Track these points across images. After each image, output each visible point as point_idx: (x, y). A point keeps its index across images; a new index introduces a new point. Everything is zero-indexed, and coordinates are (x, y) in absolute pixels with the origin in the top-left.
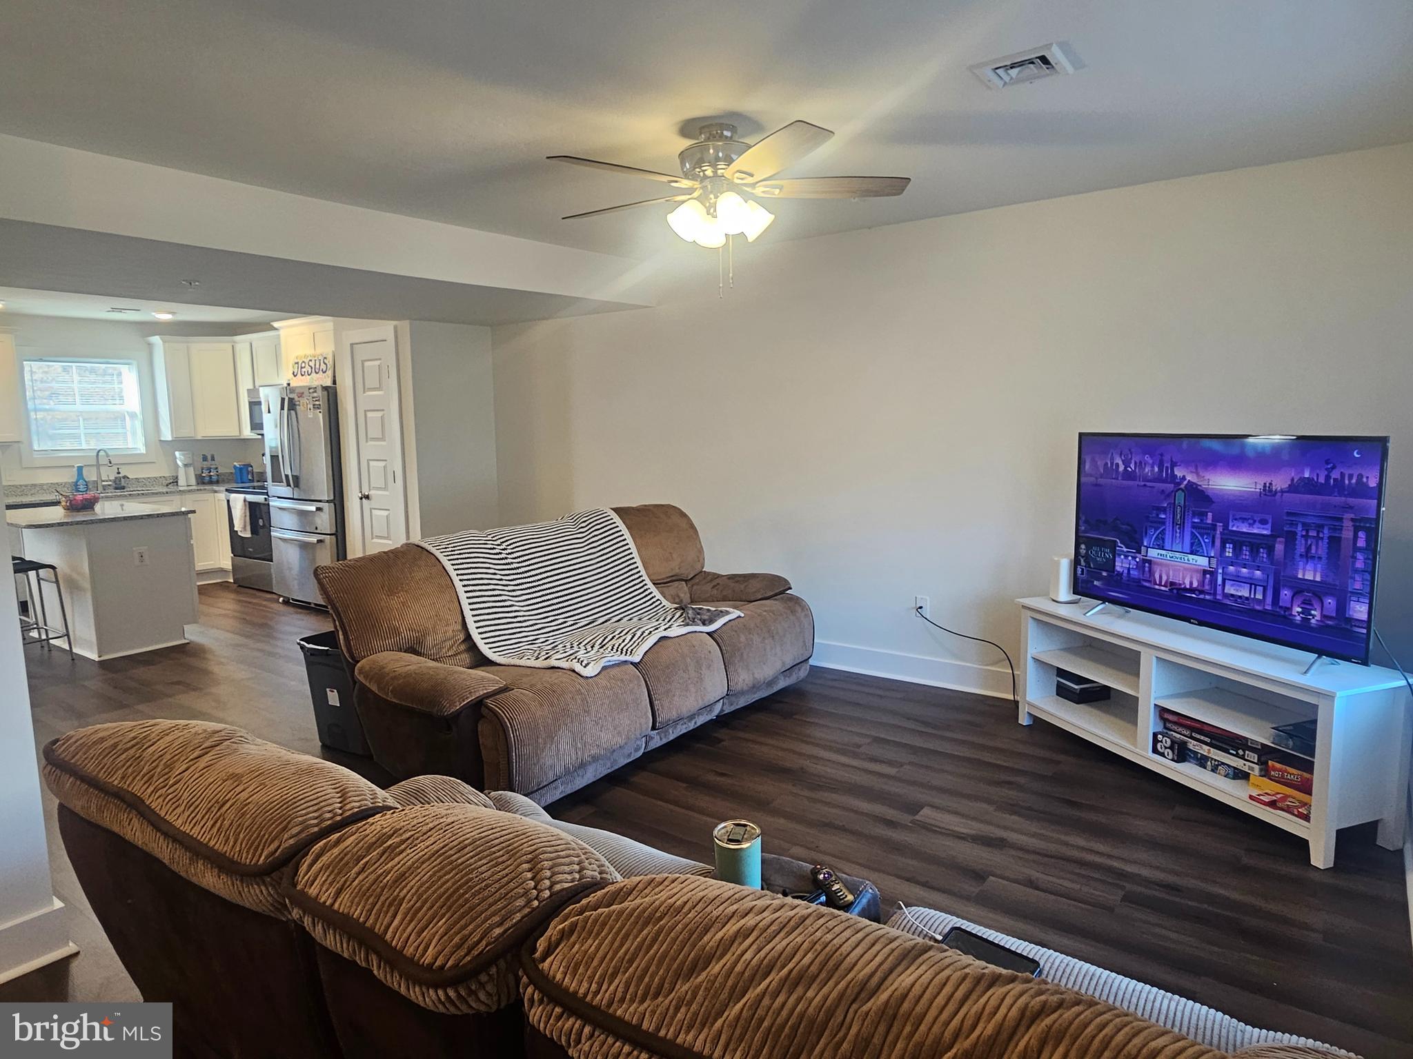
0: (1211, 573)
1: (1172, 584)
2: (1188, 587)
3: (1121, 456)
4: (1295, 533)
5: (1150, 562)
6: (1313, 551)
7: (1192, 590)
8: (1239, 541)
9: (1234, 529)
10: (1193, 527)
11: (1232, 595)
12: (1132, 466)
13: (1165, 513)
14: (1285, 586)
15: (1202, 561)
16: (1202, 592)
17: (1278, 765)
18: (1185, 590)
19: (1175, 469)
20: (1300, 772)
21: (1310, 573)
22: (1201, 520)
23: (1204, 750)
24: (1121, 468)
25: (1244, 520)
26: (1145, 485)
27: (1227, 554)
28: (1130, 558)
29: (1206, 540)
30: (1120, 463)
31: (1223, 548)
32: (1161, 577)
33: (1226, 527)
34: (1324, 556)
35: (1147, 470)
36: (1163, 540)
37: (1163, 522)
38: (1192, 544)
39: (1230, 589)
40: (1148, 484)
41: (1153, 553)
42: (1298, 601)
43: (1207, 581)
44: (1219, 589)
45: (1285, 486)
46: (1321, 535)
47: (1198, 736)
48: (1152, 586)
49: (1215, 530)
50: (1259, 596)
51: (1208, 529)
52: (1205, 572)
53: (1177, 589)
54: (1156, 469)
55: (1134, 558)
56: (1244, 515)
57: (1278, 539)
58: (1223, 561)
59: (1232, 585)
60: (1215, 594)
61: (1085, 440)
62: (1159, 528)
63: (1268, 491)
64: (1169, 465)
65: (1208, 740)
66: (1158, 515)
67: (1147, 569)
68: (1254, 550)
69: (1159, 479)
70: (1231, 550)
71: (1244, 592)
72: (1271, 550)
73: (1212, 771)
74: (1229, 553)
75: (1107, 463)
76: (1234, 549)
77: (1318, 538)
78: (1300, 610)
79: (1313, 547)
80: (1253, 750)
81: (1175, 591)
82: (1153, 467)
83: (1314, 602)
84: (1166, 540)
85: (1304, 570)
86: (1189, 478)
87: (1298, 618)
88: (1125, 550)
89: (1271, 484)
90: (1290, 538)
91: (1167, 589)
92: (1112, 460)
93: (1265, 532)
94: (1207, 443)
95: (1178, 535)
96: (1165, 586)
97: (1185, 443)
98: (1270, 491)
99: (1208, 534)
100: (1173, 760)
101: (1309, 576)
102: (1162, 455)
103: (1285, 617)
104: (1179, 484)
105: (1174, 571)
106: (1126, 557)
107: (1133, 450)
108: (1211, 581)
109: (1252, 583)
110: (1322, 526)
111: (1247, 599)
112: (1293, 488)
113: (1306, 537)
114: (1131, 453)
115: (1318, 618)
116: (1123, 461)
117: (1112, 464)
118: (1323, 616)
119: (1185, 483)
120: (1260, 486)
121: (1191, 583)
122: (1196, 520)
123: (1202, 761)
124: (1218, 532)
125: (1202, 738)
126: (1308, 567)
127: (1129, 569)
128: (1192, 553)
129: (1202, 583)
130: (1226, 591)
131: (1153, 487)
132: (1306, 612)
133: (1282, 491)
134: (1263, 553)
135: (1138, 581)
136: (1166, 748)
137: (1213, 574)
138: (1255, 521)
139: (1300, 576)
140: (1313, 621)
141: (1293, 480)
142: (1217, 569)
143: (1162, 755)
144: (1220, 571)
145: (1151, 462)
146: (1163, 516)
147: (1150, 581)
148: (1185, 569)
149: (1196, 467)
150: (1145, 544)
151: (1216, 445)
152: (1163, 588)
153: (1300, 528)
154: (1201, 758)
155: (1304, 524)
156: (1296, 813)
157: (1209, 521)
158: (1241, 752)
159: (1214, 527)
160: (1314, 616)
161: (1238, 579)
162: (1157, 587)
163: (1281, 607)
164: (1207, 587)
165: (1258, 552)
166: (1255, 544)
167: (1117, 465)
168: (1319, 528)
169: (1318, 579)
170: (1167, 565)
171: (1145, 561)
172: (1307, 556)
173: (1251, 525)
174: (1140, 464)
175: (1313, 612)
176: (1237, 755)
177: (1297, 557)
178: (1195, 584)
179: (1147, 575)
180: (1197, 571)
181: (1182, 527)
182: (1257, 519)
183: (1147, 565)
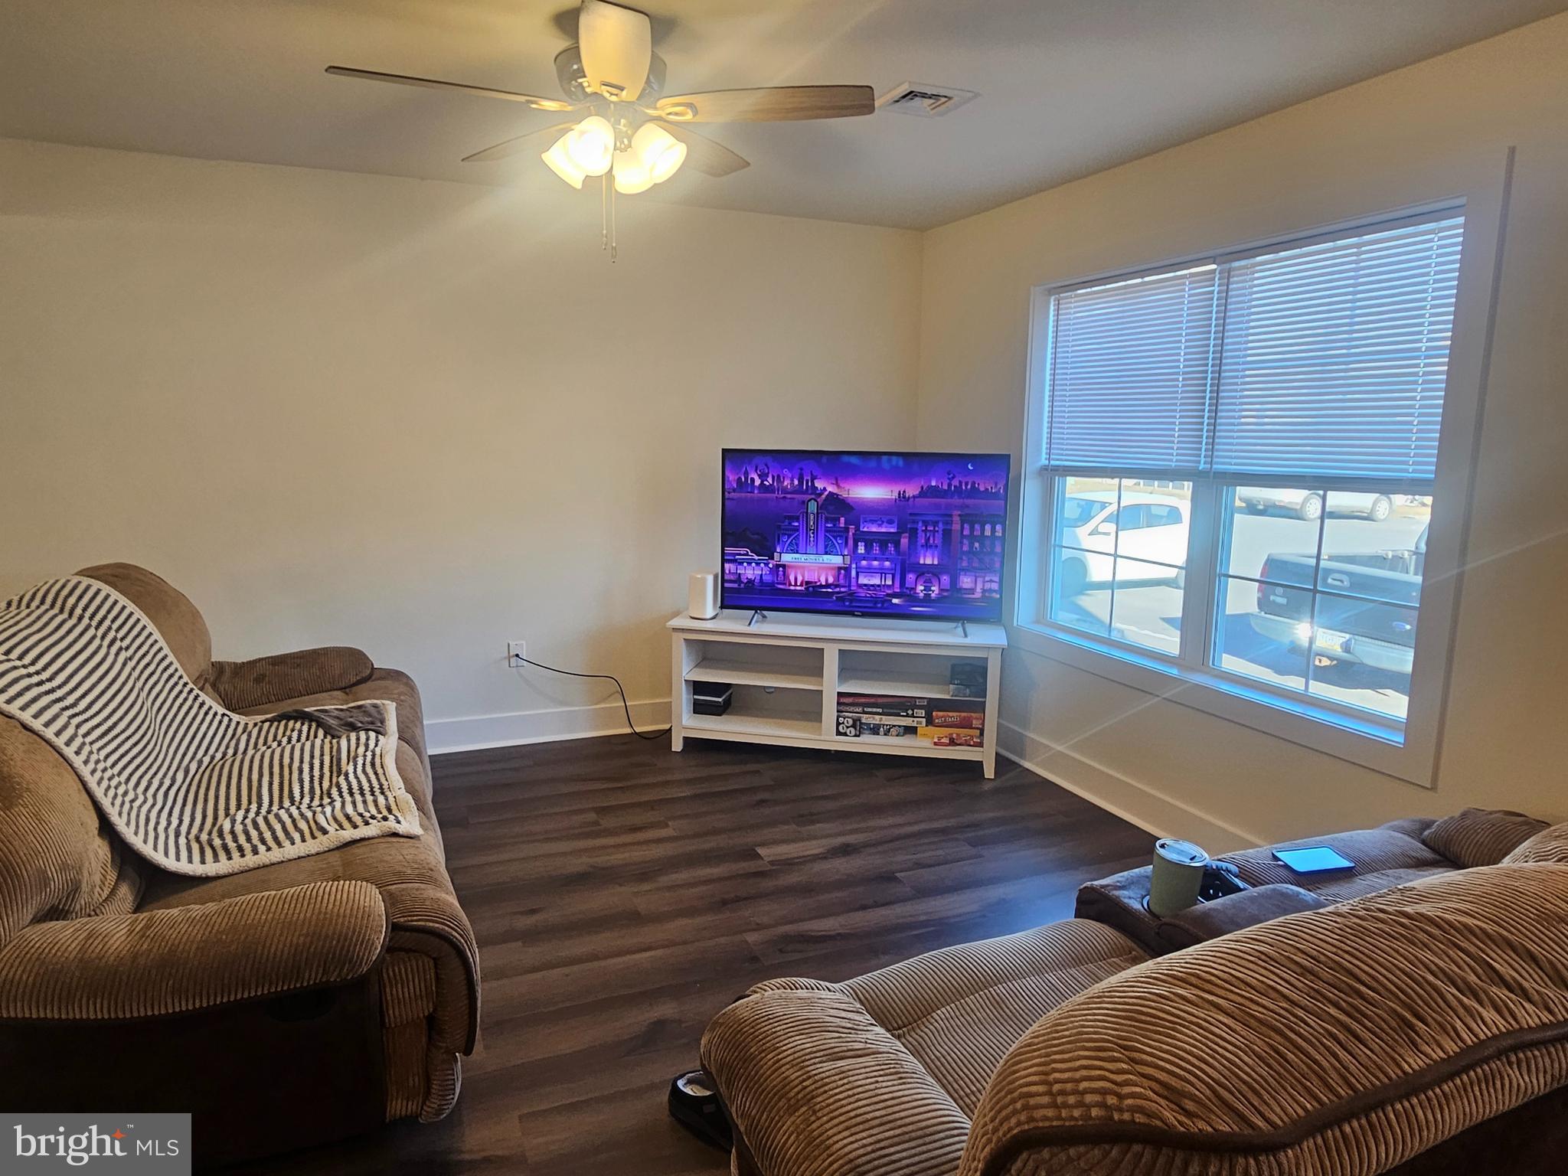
0: (845, 569)
1: (807, 583)
2: (824, 583)
3: (756, 471)
4: (917, 529)
5: (784, 566)
6: (931, 542)
7: (828, 586)
8: (869, 540)
9: (865, 529)
10: (826, 531)
11: (865, 585)
12: (770, 480)
13: (798, 521)
14: (910, 572)
15: (837, 560)
16: (837, 586)
17: (941, 714)
18: (821, 586)
19: (816, 481)
20: (958, 714)
21: (928, 559)
22: (834, 525)
23: (876, 720)
24: (758, 482)
25: (873, 521)
26: (784, 497)
27: (859, 551)
28: (762, 565)
29: (840, 542)
30: (756, 478)
31: (856, 546)
32: (796, 579)
33: (857, 529)
34: (940, 545)
35: (785, 484)
36: (797, 545)
37: (796, 529)
38: (826, 547)
39: (863, 580)
40: (789, 496)
41: (787, 558)
42: (921, 580)
43: (842, 576)
44: (853, 581)
45: (917, 492)
46: (937, 529)
47: (870, 710)
48: (787, 588)
49: (848, 532)
50: (889, 582)
51: (841, 532)
52: (840, 568)
53: (813, 587)
54: (796, 482)
55: (766, 565)
56: (873, 517)
57: (903, 535)
58: (855, 557)
59: (865, 577)
60: (850, 586)
61: (731, 457)
62: (791, 535)
63: (902, 497)
64: (809, 478)
65: (880, 710)
66: (790, 523)
67: (781, 573)
68: (883, 546)
69: (798, 491)
70: (863, 548)
71: (876, 581)
72: (897, 544)
73: (885, 734)
74: (861, 550)
75: (740, 478)
76: (866, 546)
77: (934, 531)
78: (922, 588)
79: (931, 539)
80: (921, 707)
81: (811, 589)
82: (792, 480)
83: (933, 580)
84: (800, 545)
85: (925, 557)
86: (830, 489)
87: (922, 595)
88: (756, 558)
89: (904, 492)
90: (913, 534)
91: (803, 588)
92: (746, 474)
93: (892, 530)
94: (846, 459)
95: (812, 539)
96: (801, 585)
97: (824, 459)
98: (904, 497)
99: (841, 536)
100: (855, 736)
101: (929, 561)
102: (801, 469)
103: (910, 595)
104: (820, 495)
105: (809, 571)
106: (758, 564)
107: (769, 465)
108: (845, 576)
109: (882, 572)
110: (937, 522)
111: (879, 586)
112: (923, 494)
113: (925, 531)
114: (768, 468)
115: (937, 592)
116: (759, 475)
117: (746, 479)
118: (941, 590)
119: (826, 493)
120: (895, 495)
121: (827, 581)
122: (829, 525)
123: (875, 730)
124: (851, 534)
125: (874, 710)
126: (928, 554)
127: (761, 575)
128: (826, 553)
129: (837, 578)
130: (859, 582)
131: (793, 499)
132: (927, 589)
133: (914, 497)
134: (891, 548)
135: (773, 583)
136: (848, 727)
137: (848, 570)
138: (883, 522)
139: (922, 562)
140: (933, 595)
141: (922, 488)
142: (850, 565)
143: (845, 734)
144: (854, 566)
145: (790, 475)
146: (796, 524)
147: (785, 584)
148: (820, 568)
149: (837, 480)
150: (778, 550)
151: (854, 460)
152: (798, 588)
153: (920, 524)
154: (874, 728)
155: (923, 522)
156: (972, 743)
157: (842, 525)
158: (910, 712)
159: (847, 530)
160: (933, 591)
161: (870, 571)
162: (792, 588)
163: (907, 588)
164: (842, 582)
165: (887, 547)
166: (884, 540)
167: (753, 480)
168: (935, 524)
169: (936, 562)
170: (803, 568)
171: (778, 566)
172: (927, 546)
173: (880, 525)
174: (779, 478)
175: (933, 588)
176: (907, 716)
177: (919, 547)
178: (831, 580)
179: (781, 578)
180: (832, 569)
181: (816, 533)
182: (885, 520)
183: (781, 569)
